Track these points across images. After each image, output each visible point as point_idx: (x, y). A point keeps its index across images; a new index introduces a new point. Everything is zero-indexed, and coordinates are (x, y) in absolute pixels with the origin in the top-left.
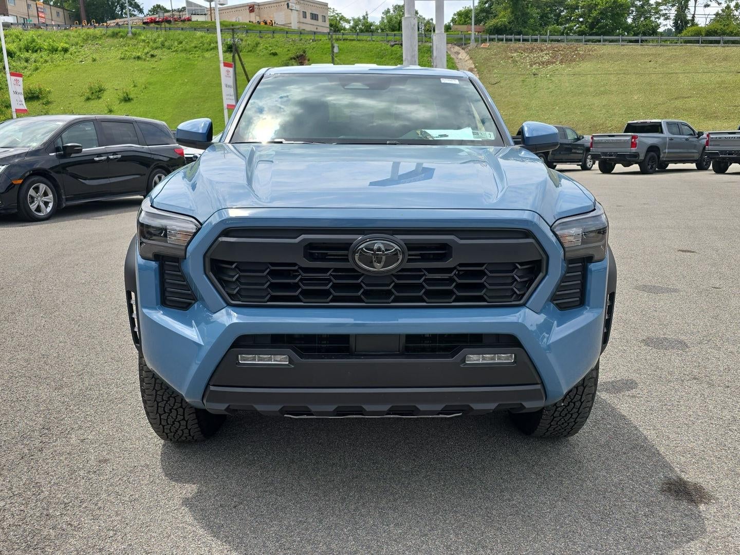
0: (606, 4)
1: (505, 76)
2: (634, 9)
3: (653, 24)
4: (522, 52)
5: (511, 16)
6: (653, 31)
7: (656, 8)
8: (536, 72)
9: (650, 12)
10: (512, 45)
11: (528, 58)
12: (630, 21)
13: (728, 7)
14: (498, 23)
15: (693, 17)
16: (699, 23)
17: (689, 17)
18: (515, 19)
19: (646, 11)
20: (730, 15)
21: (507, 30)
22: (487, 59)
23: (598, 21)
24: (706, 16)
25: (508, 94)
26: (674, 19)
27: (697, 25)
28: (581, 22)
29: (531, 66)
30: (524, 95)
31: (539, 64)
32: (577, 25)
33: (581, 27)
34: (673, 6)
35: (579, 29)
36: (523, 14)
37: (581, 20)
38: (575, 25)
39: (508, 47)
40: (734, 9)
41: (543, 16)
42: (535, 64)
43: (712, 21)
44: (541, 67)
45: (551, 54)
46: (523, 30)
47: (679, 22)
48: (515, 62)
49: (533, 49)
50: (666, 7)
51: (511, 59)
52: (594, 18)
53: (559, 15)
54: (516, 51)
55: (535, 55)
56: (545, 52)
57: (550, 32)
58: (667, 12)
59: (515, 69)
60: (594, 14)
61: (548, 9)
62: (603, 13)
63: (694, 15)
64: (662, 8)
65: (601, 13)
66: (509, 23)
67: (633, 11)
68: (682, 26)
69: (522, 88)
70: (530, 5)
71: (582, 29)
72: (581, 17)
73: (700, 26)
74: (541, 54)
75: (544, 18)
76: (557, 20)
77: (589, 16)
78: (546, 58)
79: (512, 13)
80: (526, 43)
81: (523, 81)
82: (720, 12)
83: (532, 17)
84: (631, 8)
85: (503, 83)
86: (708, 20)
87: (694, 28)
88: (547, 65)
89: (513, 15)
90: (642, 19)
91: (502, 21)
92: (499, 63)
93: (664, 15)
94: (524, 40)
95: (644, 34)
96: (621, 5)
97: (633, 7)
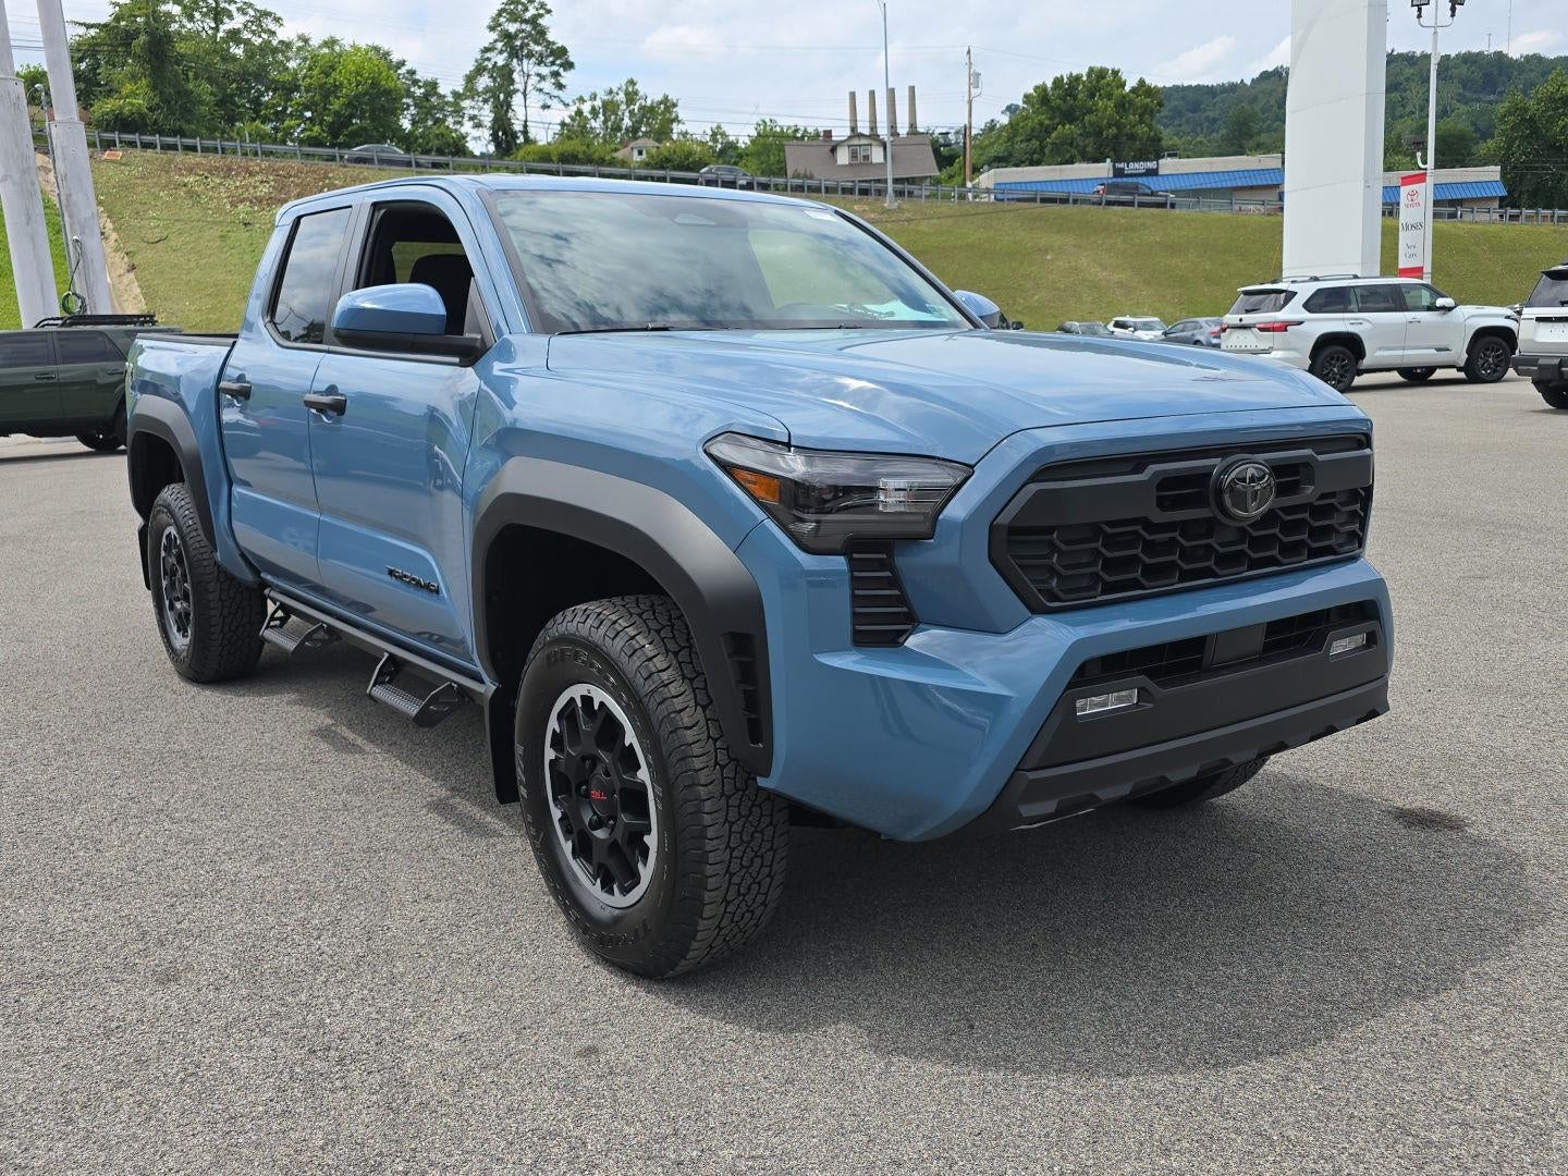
0: (357, 86)
1: (177, 224)
2: (410, 101)
3: (454, 135)
4: (206, 174)
5: (152, 95)
6: (458, 148)
7: (456, 104)
8: (248, 219)
9: (442, 109)
10: (180, 157)
11: (222, 189)
12: (406, 124)
13: (579, 112)
14: (121, 108)
15: (525, 126)
16: (538, 138)
17: (518, 127)
18: (161, 100)
19: (434, 107)
20: (585, 127)
21: (147, 125)
22: (126, 187)
23: (346, 123)
24: (546, 126)
25: (193, 265)
26: (490, 128)
27: (534, 142)
28: (309, 119)
29: (234, 205)
30: (233, 268)
31: (251, 202)
32: (303, 125)
33: (312, 130)
34: (485, 101)
35: (309, 133)
36: (179, 92)
37: (308, 114)
38: (299, 125)
39: (170, 162)
40: (589, 116)
41: (224, 101)
42: (241, 202)
43: (557, 137)
44: (256, 208)
45: (272, 183)
46: (185, 127)
47: (500, 134)
48: (191, 194)
49: (230, 169)
50: (473, 104)
51: (184, 189)
52: (337, 113)
53: (256, 102)
54: (190, 171)
55: (238, 184)
56: (258, 178)
57: (250, 135)
58: (476, 112)
59: (196, 210)
60: (336, 105)
61: (234, 86)
62: (353, 104)
63: (526, 121)
64: (466, 103)
65: (349, 104)
66: (150, 109)
67: (409, 106)
68: (507, 141)
69: (221, 252)
70: (191, 74)
71: (314, 134)
72: (307, 108)
73: (541, 143)
74: (252, 180)
75: (228, 105)
76: (257, 112)
77: (325, 109)
78: (264, 190)
79: (154, 88)
80: (211, 156)
81: (223, 238)
82: (568, 121)
83: (201, 102)
84: (404, 100)
85: (174, 242)
86: (550, 133)
87: (530, 148)
88: (268, 205)
89: (157, 92)
90: (430, 123)
91: (132, 104)
92: (157, 198)
93: (472, 118)
94: (205, 150)
95: (440, 152)
96: (388, 92)
97: (408, 97)
